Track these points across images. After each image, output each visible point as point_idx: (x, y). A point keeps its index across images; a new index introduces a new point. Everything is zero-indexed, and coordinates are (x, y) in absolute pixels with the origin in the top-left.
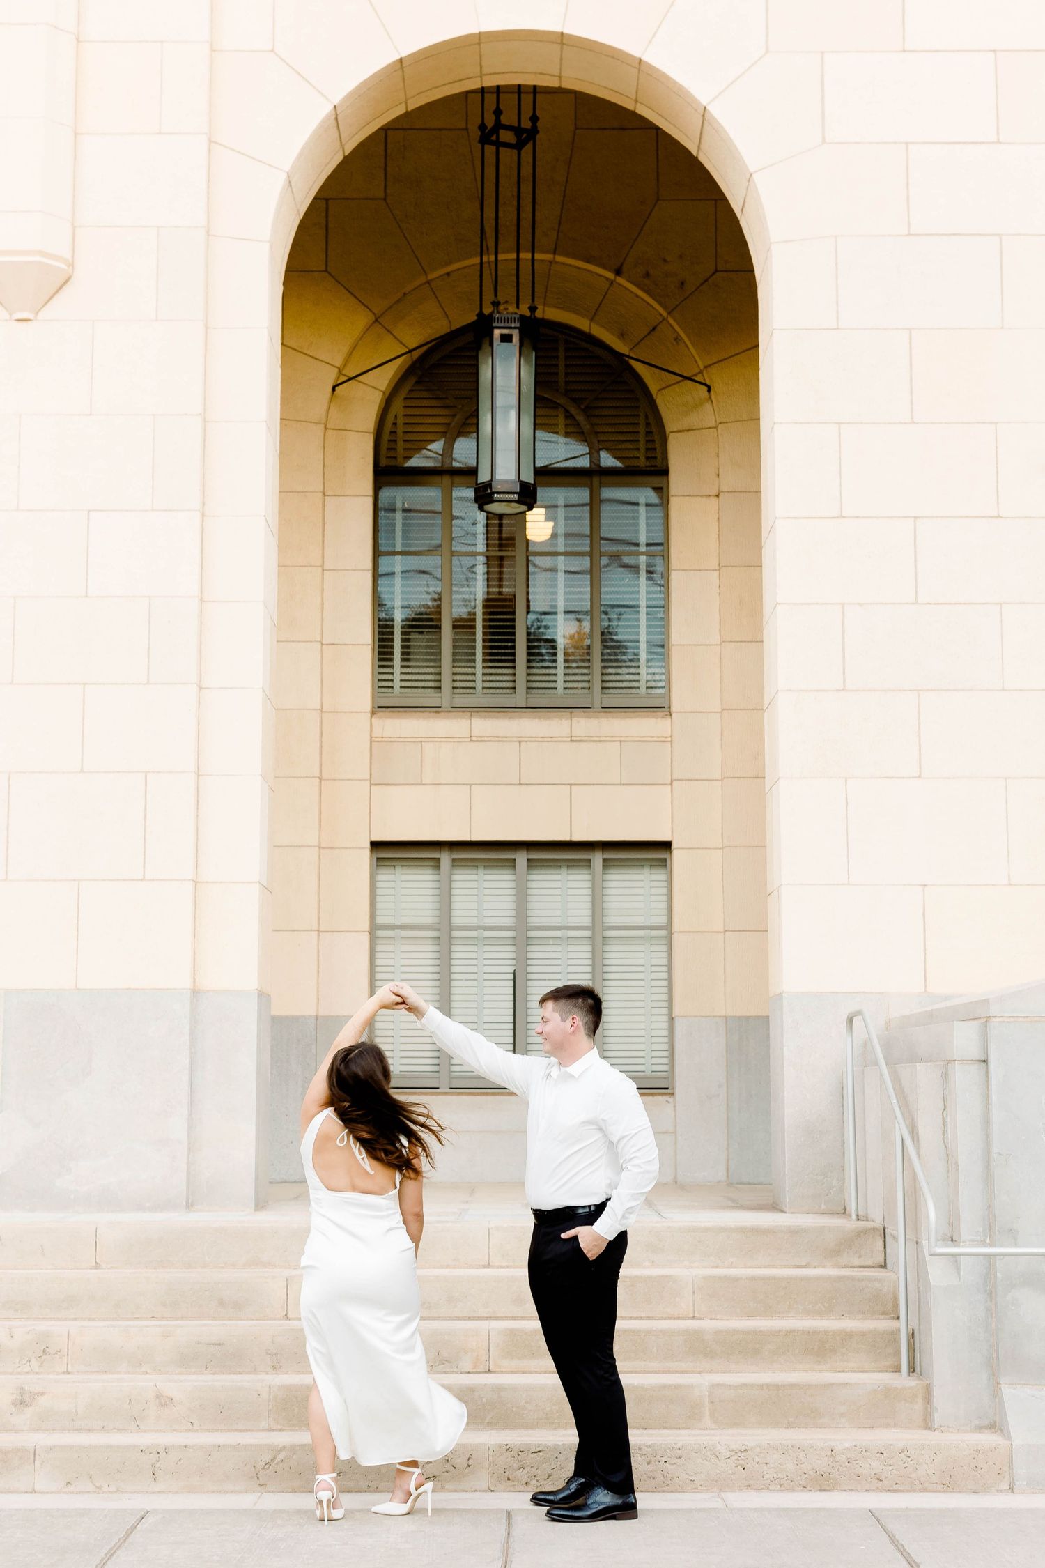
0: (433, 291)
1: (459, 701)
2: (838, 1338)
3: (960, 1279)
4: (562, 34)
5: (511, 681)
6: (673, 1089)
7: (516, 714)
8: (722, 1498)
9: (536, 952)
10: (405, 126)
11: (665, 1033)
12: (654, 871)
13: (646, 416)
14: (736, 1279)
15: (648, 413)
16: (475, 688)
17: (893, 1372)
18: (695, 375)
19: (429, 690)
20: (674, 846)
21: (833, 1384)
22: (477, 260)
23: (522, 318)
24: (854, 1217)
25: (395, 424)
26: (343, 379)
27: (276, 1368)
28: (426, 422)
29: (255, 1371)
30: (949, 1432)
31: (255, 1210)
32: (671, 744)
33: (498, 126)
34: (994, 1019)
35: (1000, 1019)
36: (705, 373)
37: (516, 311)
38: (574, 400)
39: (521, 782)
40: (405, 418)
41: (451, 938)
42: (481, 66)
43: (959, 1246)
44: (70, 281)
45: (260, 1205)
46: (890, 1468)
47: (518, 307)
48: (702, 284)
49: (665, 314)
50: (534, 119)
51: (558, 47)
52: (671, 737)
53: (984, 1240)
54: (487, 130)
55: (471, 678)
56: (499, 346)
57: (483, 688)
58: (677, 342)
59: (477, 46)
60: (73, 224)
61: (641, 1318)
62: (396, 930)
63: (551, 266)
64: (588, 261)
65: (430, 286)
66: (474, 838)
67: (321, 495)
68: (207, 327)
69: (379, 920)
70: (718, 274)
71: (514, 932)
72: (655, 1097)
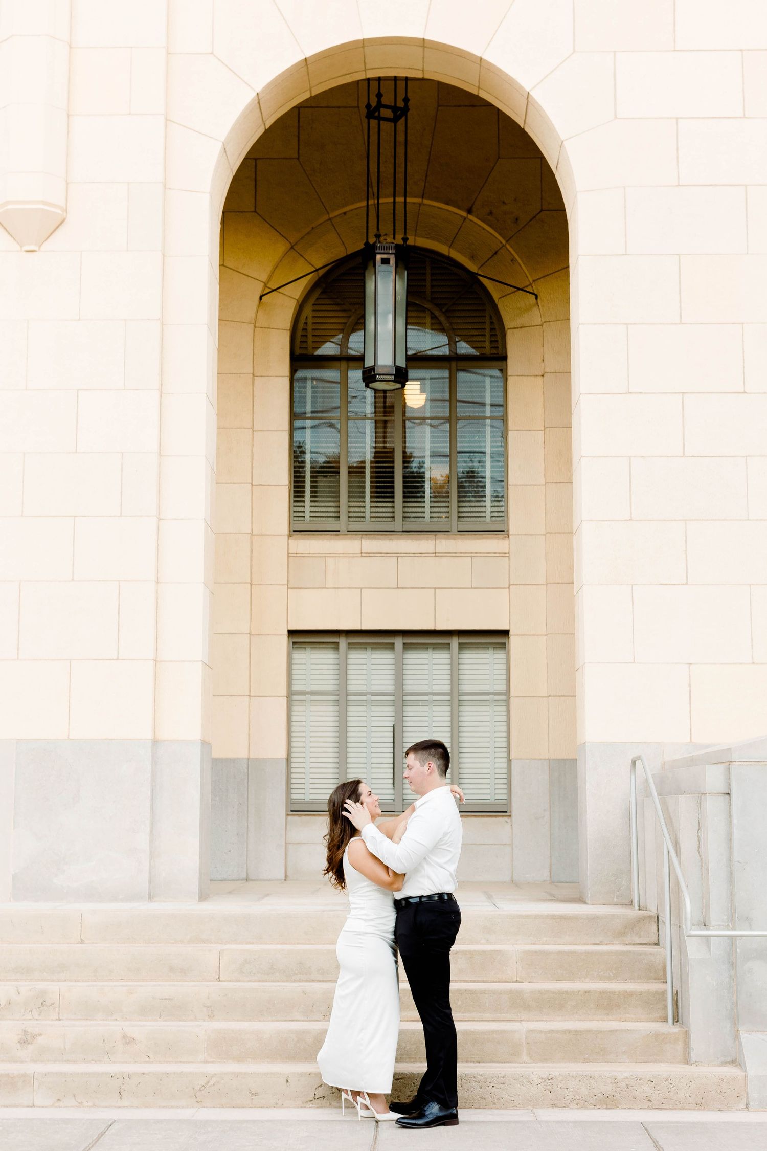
0: (333, 226)
1: (354, 526)
2: (622, 997)
3: (710, 954)
4: (424, 39)
5: (391, 512)
6: (511, 812)
7: (394, 536)
8: (534, 1113)
9: (409, 711)
10: (313, 105)
11: (505, 771)
12: (497, 652)
13: (491, 317)
14: (547, 953)
15: (492, 315)
16: (364, 517)
17: (662, 1021)
18: (527, 287)
19: (331, 519)
20: (511, 633)
21: (616, 1031)
22: (365, 203)
23: (397, 247)
24: (637, 908)
25: (306, 323)
26: (267, 290)
27: (211, 1017)
28: (329, 322)
29: (196, 1019)
30: (702, 1066)
31: (199, 901)
32: (509, 558)
33: (380, 105)
34: (734, 763)
35: (740, 763)
36: (533, 285)
37: (393, 241)
38: (437, 305)
39: (399, 586)
40: (314, 318)
41: (347, 701)
42: (365, 63)
43: (709, 930)
44: (64, 222)
45: (203, 897)
46: (658, 1092)
47: (394, 238)
48: (531, 220)
49: (504, 242)
50: (406, 100)
51: (421, 49)
52: (509, 553)
53: (728, 925)
54: (371, 109)
55: (362, 510)
56: (380, 267)
57: (371, 517)
58: (513, 263)
59: (362, 49)
60: (66, 181)
61: (478, 982)
62: (307, 695)
63: (420, 207)
64: (448, 204)
65: (332, 222)
66: (364, 628)
67: (251, 376)
68: (164, 255)
69: (295, 688)
70: (543, 212)
71: (394, 697)
72: (497, 818)
